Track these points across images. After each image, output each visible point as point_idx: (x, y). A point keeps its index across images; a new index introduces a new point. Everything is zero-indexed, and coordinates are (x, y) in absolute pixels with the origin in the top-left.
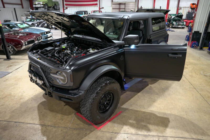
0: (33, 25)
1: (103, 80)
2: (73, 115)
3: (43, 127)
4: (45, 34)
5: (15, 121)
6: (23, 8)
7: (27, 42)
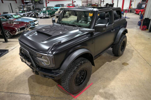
0: (24, 15)
1: (79, 61)
2: (55, 86)
3: (32, 96)
4: (33, 22)
5: (10, 92)
6: (16, 3)
7: (20, 29)
